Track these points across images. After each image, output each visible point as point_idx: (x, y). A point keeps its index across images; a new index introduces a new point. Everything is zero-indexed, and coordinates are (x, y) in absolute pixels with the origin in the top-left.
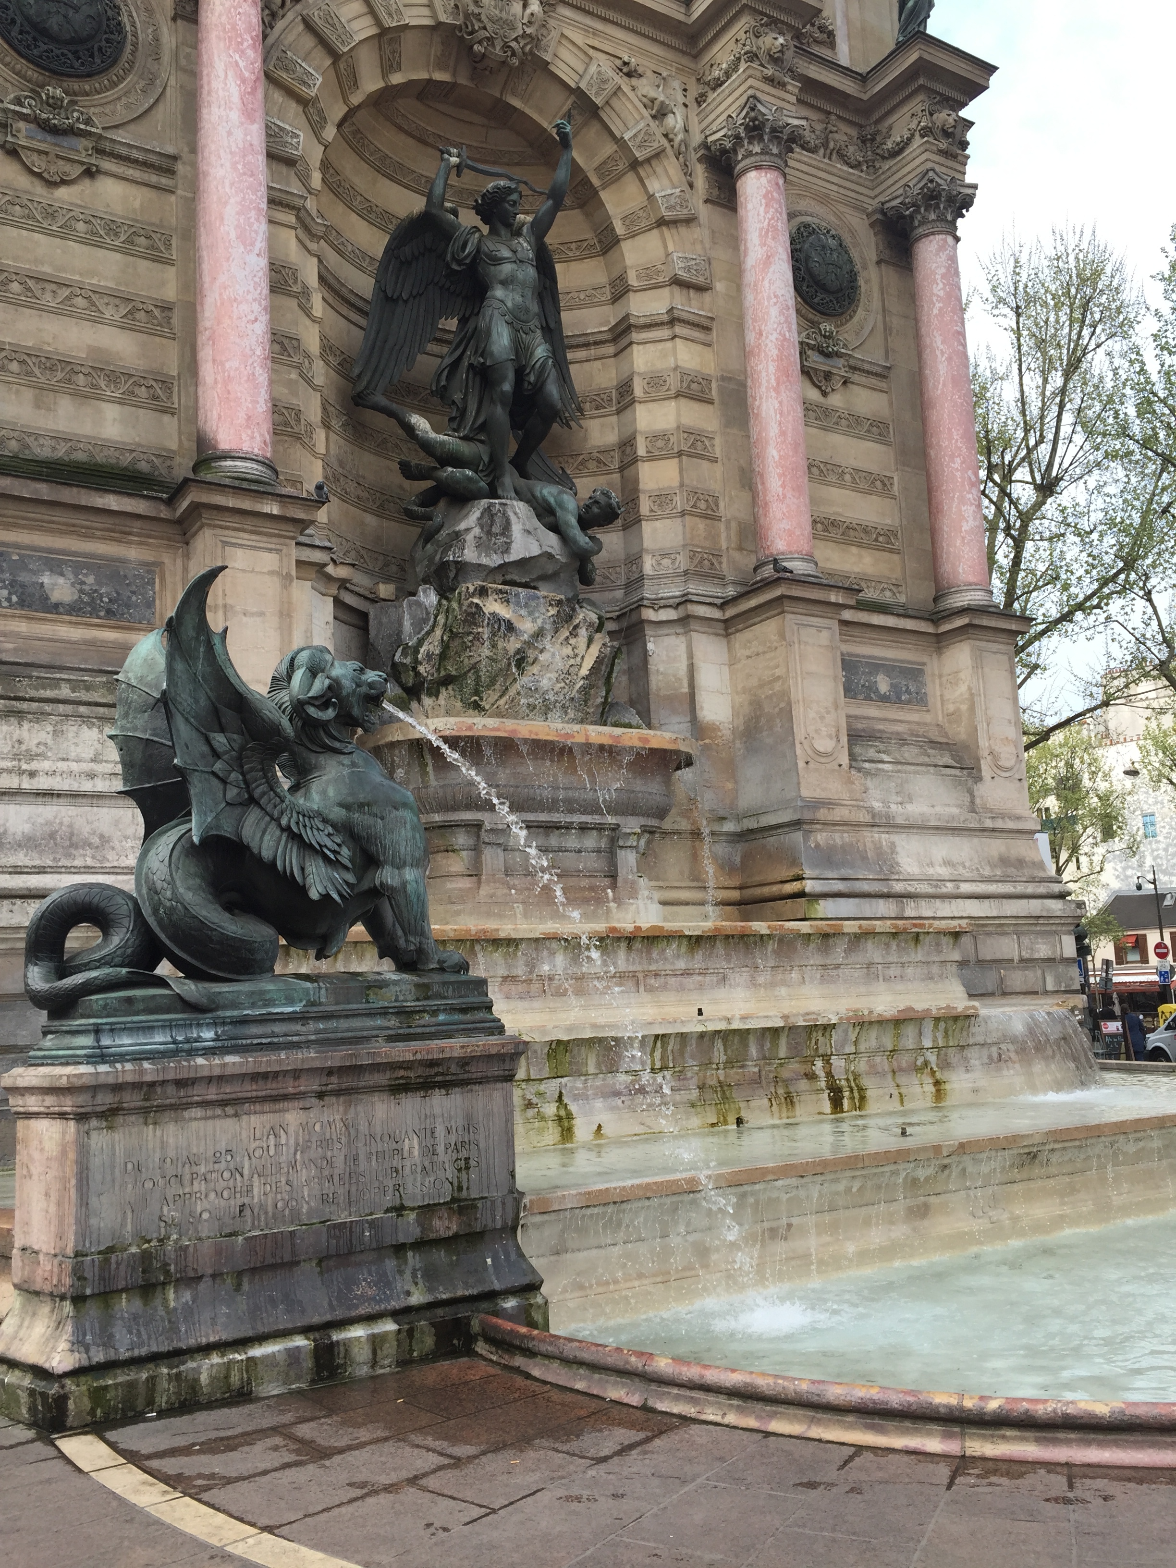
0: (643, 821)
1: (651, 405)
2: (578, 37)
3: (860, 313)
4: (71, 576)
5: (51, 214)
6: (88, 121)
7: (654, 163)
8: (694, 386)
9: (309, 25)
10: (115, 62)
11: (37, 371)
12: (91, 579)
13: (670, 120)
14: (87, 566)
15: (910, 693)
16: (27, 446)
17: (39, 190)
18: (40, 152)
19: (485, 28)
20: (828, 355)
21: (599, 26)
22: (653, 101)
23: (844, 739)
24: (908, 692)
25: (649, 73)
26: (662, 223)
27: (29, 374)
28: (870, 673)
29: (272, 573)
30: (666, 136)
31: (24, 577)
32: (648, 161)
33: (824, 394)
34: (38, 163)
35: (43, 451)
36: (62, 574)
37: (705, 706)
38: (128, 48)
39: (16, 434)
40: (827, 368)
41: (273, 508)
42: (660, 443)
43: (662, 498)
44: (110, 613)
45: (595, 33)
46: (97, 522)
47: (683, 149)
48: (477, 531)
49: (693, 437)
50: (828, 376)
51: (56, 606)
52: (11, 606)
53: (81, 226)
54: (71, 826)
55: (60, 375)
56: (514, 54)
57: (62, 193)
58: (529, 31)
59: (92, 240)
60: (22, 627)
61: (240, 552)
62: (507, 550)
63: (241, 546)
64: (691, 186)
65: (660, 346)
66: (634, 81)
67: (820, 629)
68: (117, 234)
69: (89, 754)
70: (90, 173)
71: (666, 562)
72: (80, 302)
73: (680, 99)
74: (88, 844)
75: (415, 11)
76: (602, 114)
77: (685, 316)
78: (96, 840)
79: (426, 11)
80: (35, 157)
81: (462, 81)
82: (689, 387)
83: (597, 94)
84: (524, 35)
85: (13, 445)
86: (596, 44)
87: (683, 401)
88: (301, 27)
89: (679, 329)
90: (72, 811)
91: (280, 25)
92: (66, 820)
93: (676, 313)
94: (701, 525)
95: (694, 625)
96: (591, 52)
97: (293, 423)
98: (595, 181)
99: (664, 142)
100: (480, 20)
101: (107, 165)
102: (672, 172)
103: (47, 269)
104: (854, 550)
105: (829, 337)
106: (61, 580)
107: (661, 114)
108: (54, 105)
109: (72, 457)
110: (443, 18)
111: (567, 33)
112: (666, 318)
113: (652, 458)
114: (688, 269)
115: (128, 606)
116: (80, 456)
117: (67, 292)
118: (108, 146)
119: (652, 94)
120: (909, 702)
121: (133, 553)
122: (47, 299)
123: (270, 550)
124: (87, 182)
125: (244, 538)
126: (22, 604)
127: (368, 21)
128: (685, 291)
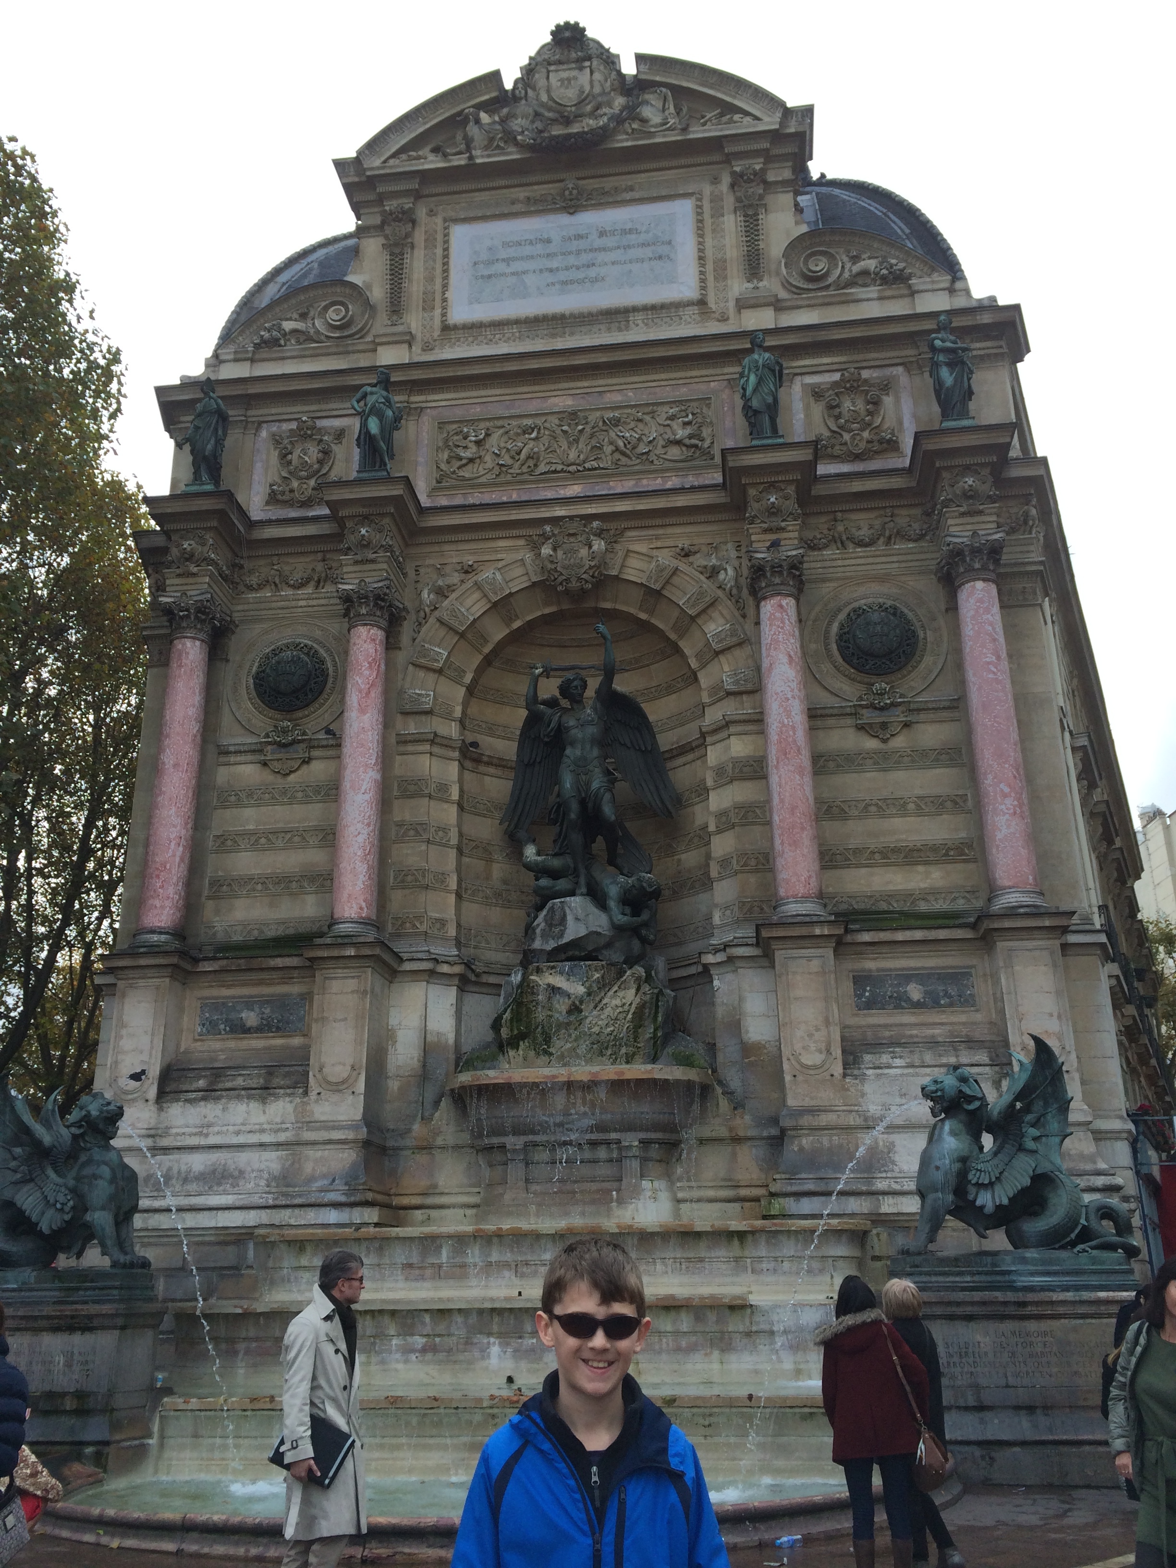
0: (643, 1135)
1: (719, 790)
2: (642, 548)
3: (928, 660)
4: (257, 1010)
5: (284, 792)
6: (304, 734)
7: (709, 611)
8: (745, 769)
9: (440, 621)
10: (321, 693)
11: (271, 886)
12: (268, 1011)
13: (722, 576)
14: (268, 1002)
15: (950, 997)
16: (261, 932)
17: (279, 779)
18: (278, 760)
19: (562, 574)
20: (882, 709)
21: (660, 531)
22: (705, 567)
23: (838, 1052)
24: (946, 995)
25: (704, 549)
26: (717, 653)
27: (267, 889)
28: (899, 985)
29: (353, 992)
30: (720, 587)
31: (233, 1016)
32: (704, 611)
33: (885, 741)
34: (277, 766)
35: (270, 933)
36: (253, 1010)
37: (751, 1029)
38: (331, 680)
39: (257, 926)
40: (881, 720)
41: (351, 952)
42: (724, 819)
43: (725, 863)
44: (278, 1029)
45: (657, 538)
46: (275, 975)
47: (734, 591)
48: (543, 924)
49: (743, 810)
50: (884, 726)
51: (249, 1029)
52: (226, 1033)
53: (300, 795)
54: (225, 1165)
55: (283, 886)
56: (587, 582)
57: (292, 778)
58: (593, 564)
59: (307, 800)
60: (232, 1044)
61: (334, 982)
62: (562, 934)
63: (335, 978)
64: (744, 616)
65: (723, 744)
66: (691, 559)
67: (809, 959)
68: (319, 793)
69: (240, 1120)
70: (307, 761)
71: (728, 912)
72: (296, 839)
73: (733, 554)
74: (232, 1176)
75: (517, 581)
76: (665, 592)
77: (737, 718)
78: (236, 1173)
79: (525, 578)
80: (275, 763)
81: (565, 607)
82: (741, 771)
83: (656, 581)
84: (591, 567)
85: (256, 933)
86: (659, 544)
87: (736, 783)
88: (438, 624)
89: (733, 729)
90: (229, 1155)
91: (424, 629)
92: (223, 1162)
93: (727, 718)
94: (753, 879)
95: (739, 963)
96: (655, 553)
97: (420, 878)
98: (673, 636)
99: (720, 593)
100: (555, 570)
101: (315, 753)
102: (725, 612)
103: (281, 825)
104: (920, 868)
105: (882, 694)
106: (252, 1014)
107: (713, 573)
108: (285, 731)
109: (287, 932)
110: (534, 579)
111: (631, 548)
112: (724, 722)
113: (719, 831)
114: (737, 682)
115: (288, 1023)
116: (291, 931)
117: (289, 836)
118: (316, 743)
119: (705, 563)
120: (951, 1005)
121: (295, 989)
122: (280, 843)
123: (353, 977)
124: (305, 767)
125: (340, 973)
126: (232, 1031)
127: (484, 601)
128: (738, 698)
